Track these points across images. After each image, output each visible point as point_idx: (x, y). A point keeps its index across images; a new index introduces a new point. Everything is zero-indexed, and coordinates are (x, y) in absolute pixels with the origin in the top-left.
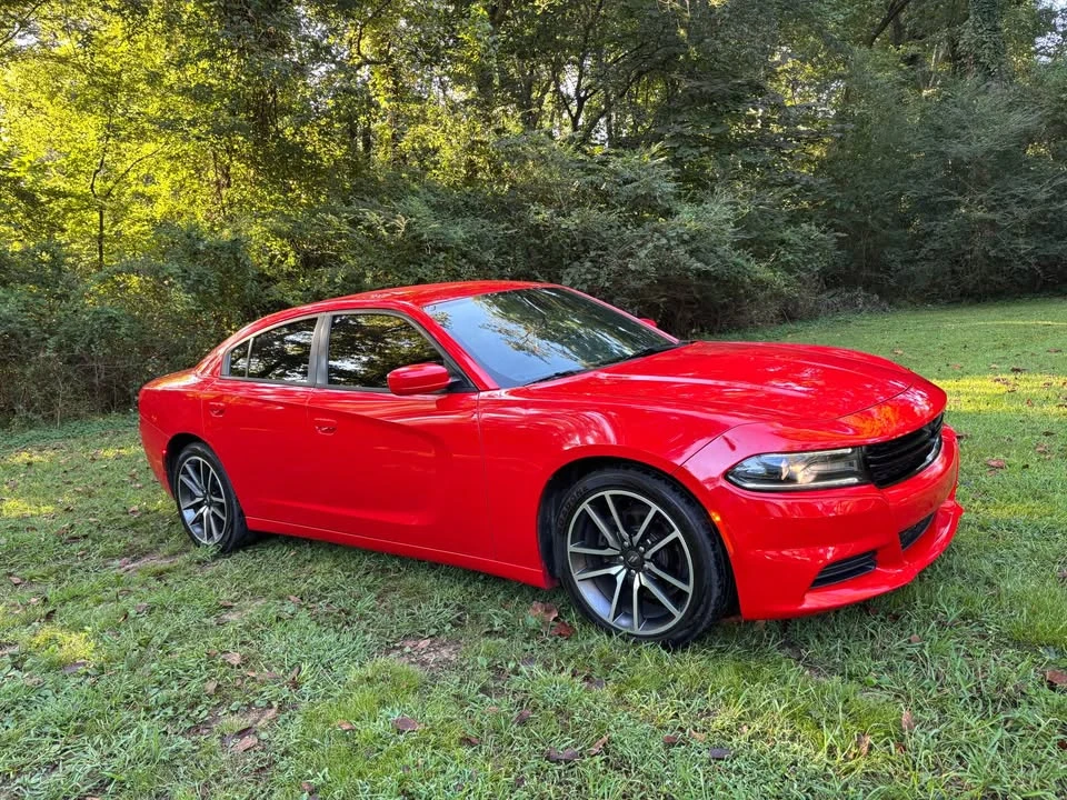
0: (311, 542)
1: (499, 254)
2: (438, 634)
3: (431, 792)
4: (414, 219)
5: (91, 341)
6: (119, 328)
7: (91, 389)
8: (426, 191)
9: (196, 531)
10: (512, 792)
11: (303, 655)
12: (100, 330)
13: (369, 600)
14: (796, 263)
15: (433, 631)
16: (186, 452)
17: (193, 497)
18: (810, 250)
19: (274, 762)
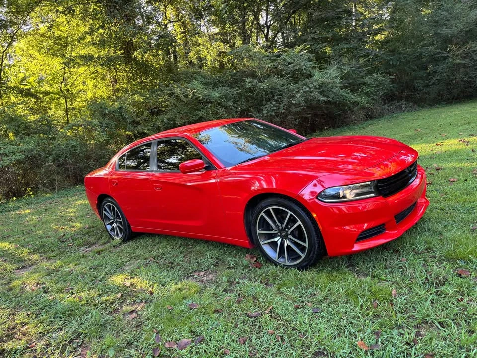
0: (158, 235)
1: (234, 102)
2: (208, 269)
3: (201, 331)
4: (196, 91)
5: (66, 156)
6: (77, 150)
7: (68, 176)
8: (201, 77)
9: (112, 233)
10: (233, 329)
11: (154, 281)
12: (69, 152)
13: (181, 257)
14: (371, 92)
15: (206, 268)
16: (105, 202)
17: (110, 220)
18: (377, 86)
19: (143, 323)
